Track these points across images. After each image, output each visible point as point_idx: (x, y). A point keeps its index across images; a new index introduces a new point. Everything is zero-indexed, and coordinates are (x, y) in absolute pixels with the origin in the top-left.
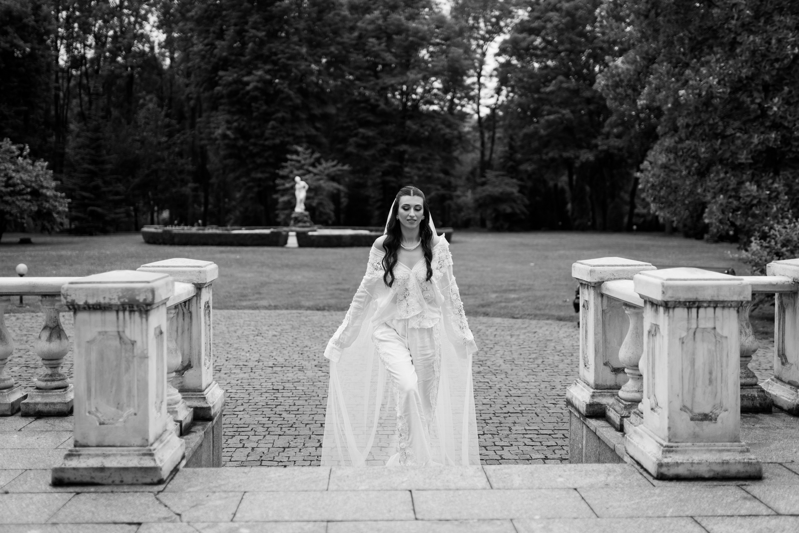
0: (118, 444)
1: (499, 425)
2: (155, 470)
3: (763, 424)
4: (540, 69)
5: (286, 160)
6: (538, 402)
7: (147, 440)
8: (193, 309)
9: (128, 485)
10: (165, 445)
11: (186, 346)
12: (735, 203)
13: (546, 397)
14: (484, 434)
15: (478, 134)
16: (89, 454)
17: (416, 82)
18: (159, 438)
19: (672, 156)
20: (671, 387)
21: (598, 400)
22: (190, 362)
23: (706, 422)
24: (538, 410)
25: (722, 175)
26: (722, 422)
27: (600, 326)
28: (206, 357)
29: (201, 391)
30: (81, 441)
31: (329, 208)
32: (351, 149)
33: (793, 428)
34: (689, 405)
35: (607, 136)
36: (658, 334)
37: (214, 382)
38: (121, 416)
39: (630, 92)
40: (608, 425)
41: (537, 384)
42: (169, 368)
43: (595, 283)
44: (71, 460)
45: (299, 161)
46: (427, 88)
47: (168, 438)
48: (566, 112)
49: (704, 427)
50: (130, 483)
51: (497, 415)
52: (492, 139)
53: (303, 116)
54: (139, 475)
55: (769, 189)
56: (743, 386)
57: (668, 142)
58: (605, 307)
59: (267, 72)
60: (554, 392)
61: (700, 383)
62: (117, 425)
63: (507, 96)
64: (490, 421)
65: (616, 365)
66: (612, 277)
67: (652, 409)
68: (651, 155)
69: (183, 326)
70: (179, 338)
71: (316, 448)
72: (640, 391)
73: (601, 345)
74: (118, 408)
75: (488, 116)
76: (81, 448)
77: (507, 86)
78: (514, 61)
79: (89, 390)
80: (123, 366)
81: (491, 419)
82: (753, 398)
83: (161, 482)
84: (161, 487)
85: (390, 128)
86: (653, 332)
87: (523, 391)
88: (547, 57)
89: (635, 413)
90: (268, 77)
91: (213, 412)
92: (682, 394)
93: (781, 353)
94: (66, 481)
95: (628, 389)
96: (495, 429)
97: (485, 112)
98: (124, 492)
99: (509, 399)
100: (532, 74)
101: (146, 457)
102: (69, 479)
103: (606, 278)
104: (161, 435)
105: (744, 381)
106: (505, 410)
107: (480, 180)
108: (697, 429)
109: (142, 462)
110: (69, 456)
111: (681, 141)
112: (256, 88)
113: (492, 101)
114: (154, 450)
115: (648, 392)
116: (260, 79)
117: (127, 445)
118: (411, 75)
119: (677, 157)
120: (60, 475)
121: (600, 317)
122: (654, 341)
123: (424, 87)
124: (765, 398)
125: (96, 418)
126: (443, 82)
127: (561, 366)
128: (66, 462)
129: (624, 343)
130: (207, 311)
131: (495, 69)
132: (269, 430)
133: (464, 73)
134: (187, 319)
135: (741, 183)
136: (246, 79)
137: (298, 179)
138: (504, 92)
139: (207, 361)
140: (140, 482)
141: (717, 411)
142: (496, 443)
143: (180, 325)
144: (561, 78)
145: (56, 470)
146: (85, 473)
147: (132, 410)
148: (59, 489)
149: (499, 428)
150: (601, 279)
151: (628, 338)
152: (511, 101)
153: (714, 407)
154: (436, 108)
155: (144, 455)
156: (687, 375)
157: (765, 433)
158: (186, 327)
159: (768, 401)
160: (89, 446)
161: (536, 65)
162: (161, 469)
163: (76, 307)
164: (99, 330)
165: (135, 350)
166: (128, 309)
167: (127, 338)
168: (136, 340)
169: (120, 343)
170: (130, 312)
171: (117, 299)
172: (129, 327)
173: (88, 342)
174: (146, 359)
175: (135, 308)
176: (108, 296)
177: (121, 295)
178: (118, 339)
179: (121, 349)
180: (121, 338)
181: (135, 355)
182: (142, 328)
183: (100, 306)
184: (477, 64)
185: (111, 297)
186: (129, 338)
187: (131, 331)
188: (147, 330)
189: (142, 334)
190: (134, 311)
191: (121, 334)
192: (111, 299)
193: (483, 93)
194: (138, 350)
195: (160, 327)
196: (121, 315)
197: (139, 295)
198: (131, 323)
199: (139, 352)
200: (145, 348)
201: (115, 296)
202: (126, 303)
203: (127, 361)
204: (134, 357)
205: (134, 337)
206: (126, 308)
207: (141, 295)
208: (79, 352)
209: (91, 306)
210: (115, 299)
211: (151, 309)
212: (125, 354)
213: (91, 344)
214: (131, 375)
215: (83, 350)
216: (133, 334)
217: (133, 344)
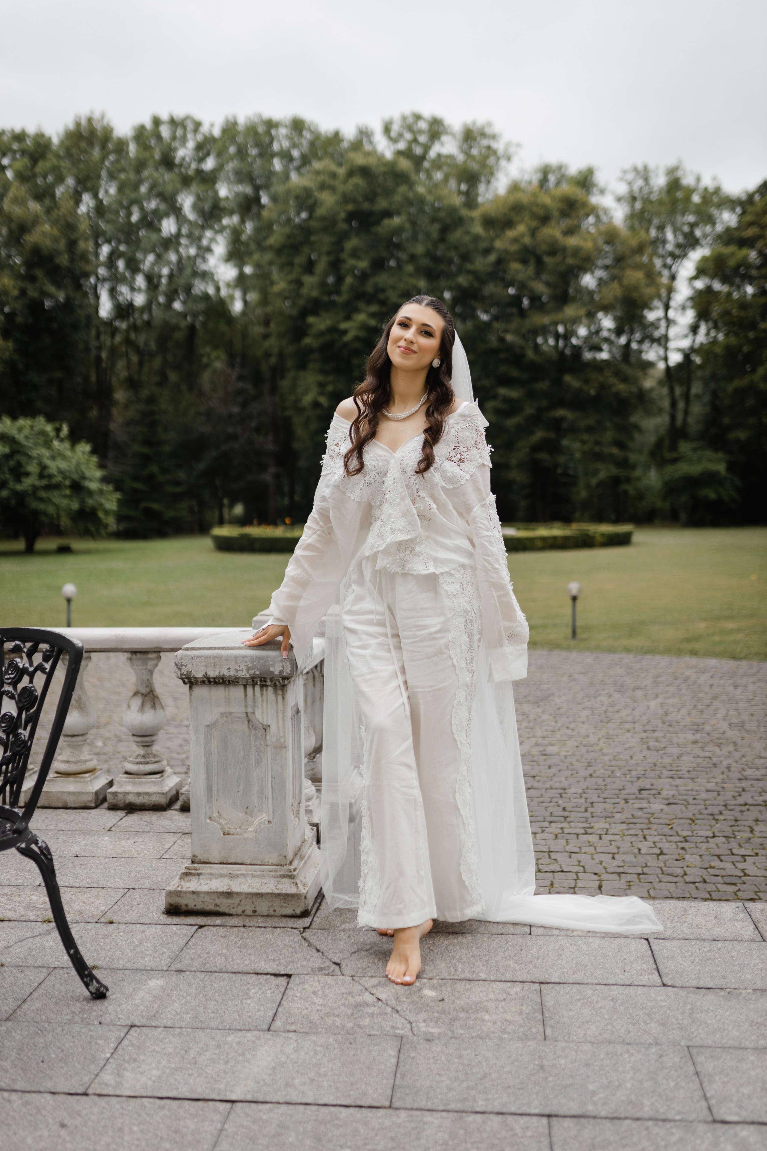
0: (248, 862)
2: (297, 896)
4: (754, 295)
7: (285, 857)
9: (263, 916)
10: (306, 862)
11: (318, 721)
14: (713, 836)
15: (665, 391)
16: (211, 874)
17: (577, 321)
18: (298, 853)
30: (201, 857)
38: (251, 824)
44: (190, 881)
46: (593, 328)
47: (309, 851)
50: (266, 914)
51: (729, 807)
52: (687, 396)
54: (277, 903)
62: (246, 836)
63: (706, 334)
64: (721, 817)
74: (246, 813)
75: (679, 366)
76: (200, 865)
77: (706, 321)
78: (717, 286)
79: (209, 788)
80: (253, 758)
81: (721, 813)
83: (305, 914)
84: (306, 921)
85: (543, 386)
94: (184, 908)
96: (729, 829)
97: (675, 358)
98: (259, 927)
99: (744, 784)
100: (742, 304)
101: (285, 880)
102: (187, 905)
104: (300, 849)
106: (740, 800)
107: (668, 455)
109: (280, 886)
110: (187, 874)
112: (354, 339)
113: (685, 343)
114: (295, 870)
116: (361, 326)
117: (259, 863)
118: (570, 311)
120: (175, 900)
123: (588, 328)
125: (219, 826)
126: (616, 319)
128: (183, 883)
131: (691, 299)
133: (647, 305)
136: (344, 325)
138: (702, 329)
140: (278, 913)
142: (734, 851)
145: (170, 894)
146: (207, 898)
147: (265, 817)
148: (176, 920)
149: (734, 828)
152: (714, 342)
154: (604, 355)
155: (283, 876)
160: (210, 863)
161: (749, 290)
162: (304, 896)
163: (193, 680)
164: (222, 710)
165: (268, 738)
166: (259, 683)
167: (258, 720)
168: (269, 724)
169: (249, 728)
170: (262, 686)
171: (245, 671)
172: (260, 706)
173: (208, 726)
174: (283, 750)
175: (269, 682)
176: (233, 666)
177: (250, 665)
178: (246, 722)
179: (250, 736)
180: (249, 721)
181: (269, 743)
182: (277, 709)
183: (223, 679)
184: (663, 292)
185: (238, 668)
186: (261, 721)
187: (263, 713)
188: (284, 711)
189: (277, 717)
190: (267, 686)
191: (249, 715)
192: (237, 671)
193: (672, 332)
194: (272, 736)
195: (297, 705)
196: (250, 689)
197: (273, 665)
198: (262, 701)
199: (274, 740)
200: (282, 735)
201: (243, 667)
202: (257, 677)
203: (258, 751)
204: (267, 746)
205: (267, 721)
206: (257, 682)
207: (277, 665)
208: (197, 739)
209: (212, 680)
210: (242, 671)
211: (289, 682)
212: (255, 742)
213: (211, 728)
214: (263, 770)
215: (202, 737)
216: (265, 717)
217: (265, 730)
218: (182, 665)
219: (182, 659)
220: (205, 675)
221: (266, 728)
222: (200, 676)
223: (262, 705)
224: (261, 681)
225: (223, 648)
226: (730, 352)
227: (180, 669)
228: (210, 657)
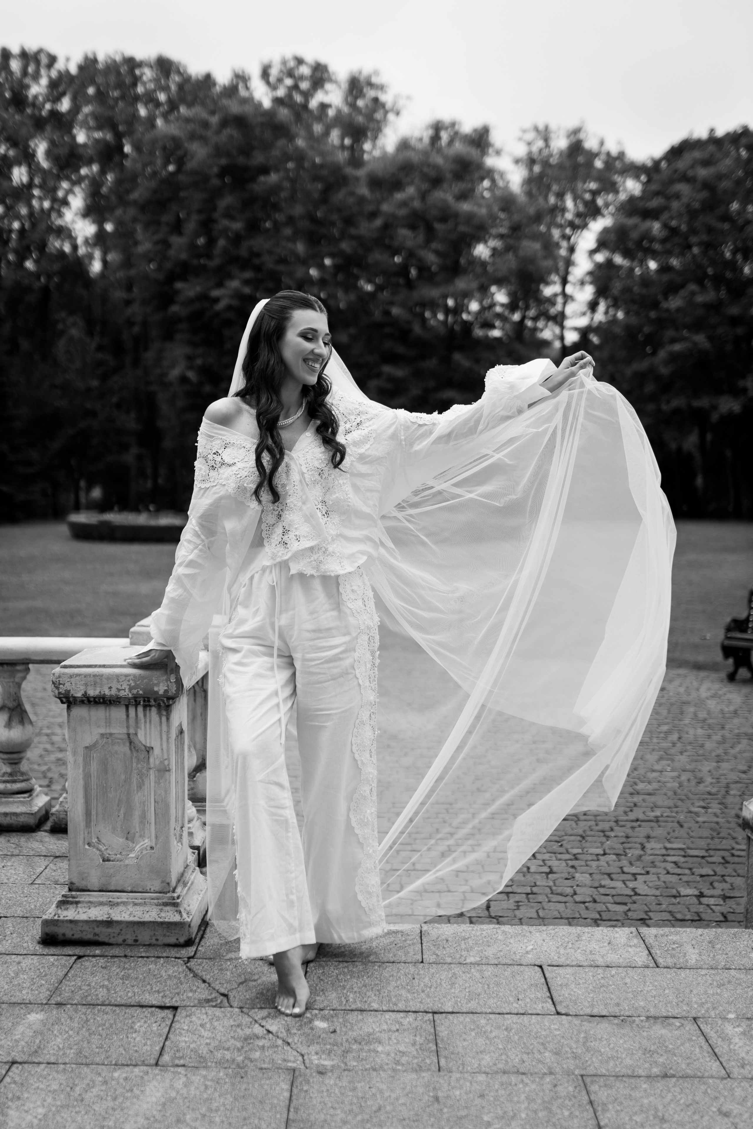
0: (129, 889)
1: (624, 840)
2: (180, 925)
4: (659, 271)
6: (679, 803)
7: (168, 884)
9: (145, 945)
10: (189, 889)
13: (690, 795)
14: (605, 854)
16: (90, 902)
17: (467, 295)
18: (181, 879)
24: (681, 817)
30: (79, 884)
38: (133, 850)
41: (675, 774)
44: (67, 909)
46: (486, 302)
47: (192, 877)
50: (147, 943)
51: (621, 823)
54: (159, 932)
59: (247, 282)
60: (701, 787)
62: (127, 862)
63: (606, 313)
64: (612, 834)
74: (127, 839)
75: (576, 345)
76: (78, 893)
77: (606, 298)
78: (618, 259)
79: (88, 813)
80: (135, 782)
81: (612, 830)
83: (189, 943)
84: (191, 950)
85: (430, 364)
87: (655, 785)
88: (669, 253)
94: (61, 938)
96: (621, 846)
97: (573, 337)
98: (142, 957)
99: (636, 799)
100: (646, 281)
101: (168, 908)
102: (64, 935)
104: (182, 875)
106: (632, 816)
109: (163, 914)
110: (64, 903)
113: (583, 322)
114: (178, 897)
117: (140, 890)
118: (461, 284)
120: (51, 929)
123: (481, 302)
125: (98, 852)
126: (510, 294)
127: (708, 745)
128: (60, 911)
131: (590, 273)
133: (544, 279)
136: (216, 293)
138: (602, 307)
140: (160, 942)
142: (626, 869)
144: (692, 286)
145: (46, 923)
146: (86, 927)
147: (147, 842)
148: (54, 950)
149: (626, 845)
152: (614, 321)
154: (496, 333)
155: (166, 904)
160: (89, 891)
161: (653, 265)
162: (189, 926)
163: (71, 699)
164: (103, 731)
165: (151, 760)
166: (142, 703)
167: (140, 742)
168: (152, 745)
169: (131, 749)
170: (145, 707)
171: (127, 690)
172: (143, 727)
173: (87, 747)
174: (167, 773)
175: (152, 702)
176: (115, 685)
177: (133, 684)
178: (128, 744)
179: (132, 758)
180: (131, 743)
181: (152, 766)
182: (161, 730)
183: (103, 698)
184: (561, 265)
185: (119, 687)
186: (144, 742)
187: (146, 734)
188: (168, 732)
189: (161, 738)
190: (150, 706)
191: (131, 736)
192: (119, 690)
193: (570, 309)
194: (155, 759)
195: (181, 725)
196: (132, 711)
197: (158, 685)
198: (145, 722)
199: (158, 762)
200: (166, 757)
201: (125, 686)
202: (140, 696)
203: (141, 774)
204: (150, 768)
205: (150, 742)
206: (140, 702)
207: (161, 684)
208: (75, 762)
209: (92, 699)
210: (124, 690)
211: (174, 703)
212: (137, 764)
213: (91, 750)
214: (146, 793)
215: (80, 759)
216: (148, 738)
217: (148, 752)
218: (60, 684)
219: (60, 676)
220: (85, 695)
221: (149, 750)
222: (79, 695)
223: (145, 726)
224: (144, 701)
225: (104, 666)
226: (632, 332)
227: (58, 688)
228: (90, 675)
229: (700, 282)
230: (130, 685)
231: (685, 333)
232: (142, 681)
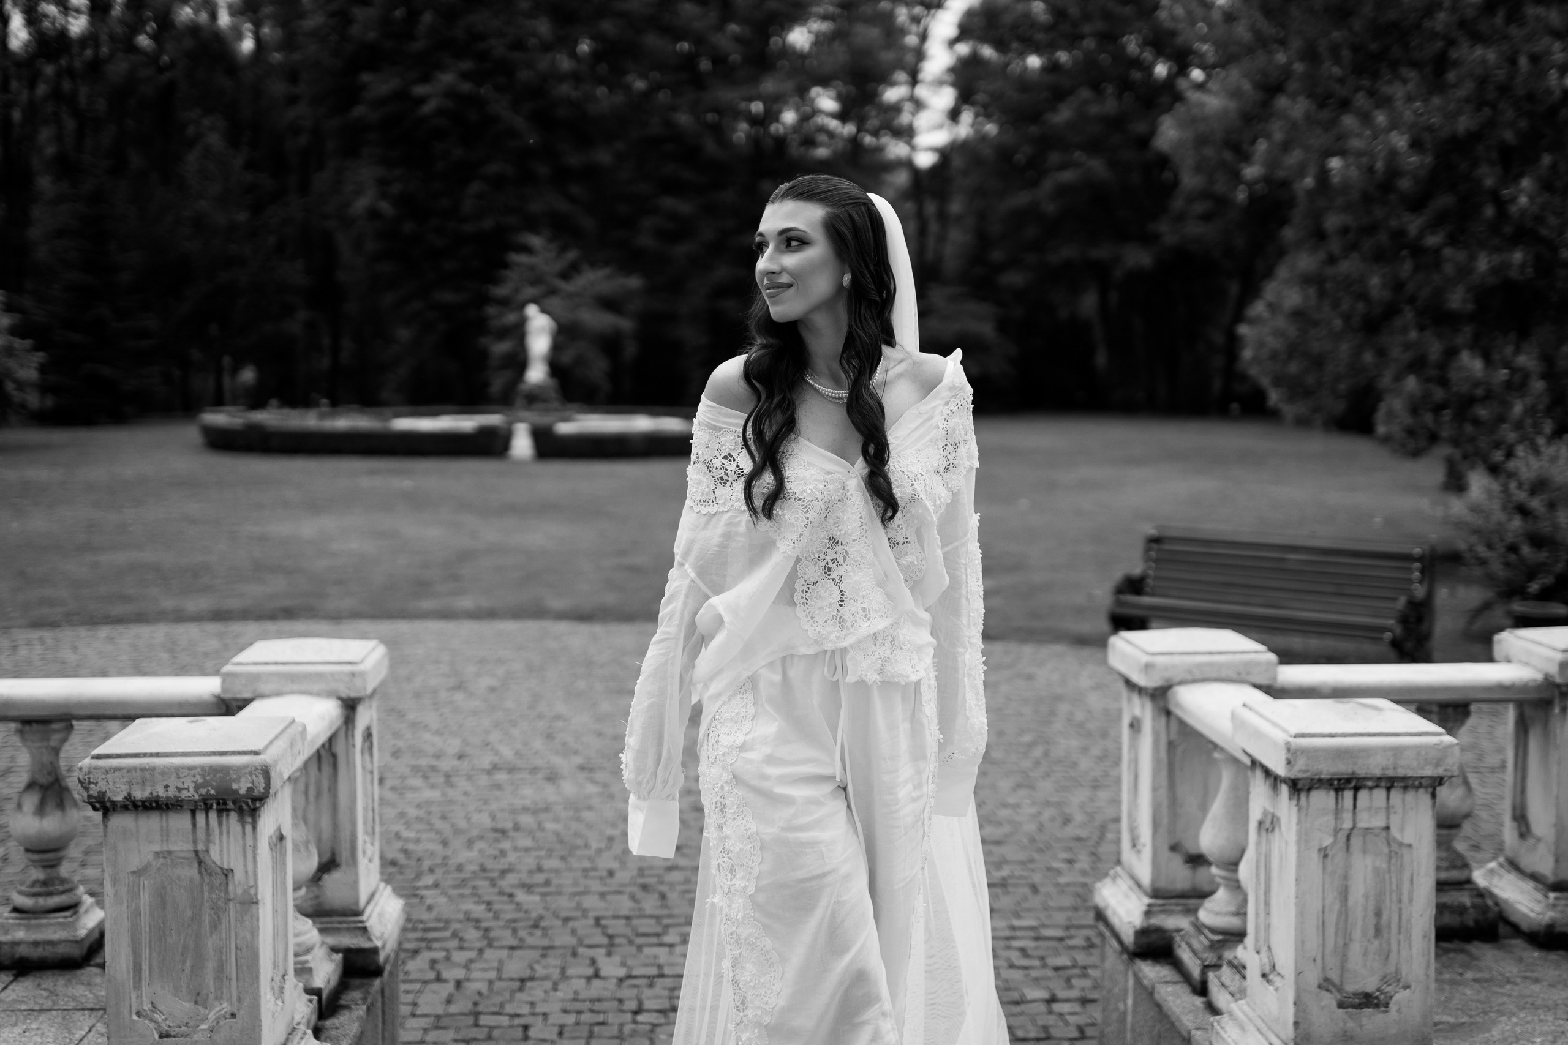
3: (1480, 970)
4: (1042, 70)
5: (506, 266)
8: (340, 748)
11: (325, 823)
12: (1439, 394)
17: (779, 100)
19: (1312, 291)
20: (1301, 944)
21: (1156, 921)
22: (333, 854)
23: (1368, 1011)
24: (1037, 878)
25: (1413, 335)
26: (1399, 1011)
27: (1164, 773)
28: (367, 839)
29: (358, 913)
31: (598, 368)
32: (645, 240)
33: (1536, 981)
34: (1334, 976)
35: (1181, 218)
36: (1277, 830)
37: (382, 885)
38: (204, 1019)
39: (1228, 156)
40: (1177, 977)
42: (295, 883)
43: (1156, 689)
45: (532, 268)
46: (805, 111)
48: (1097, 166)
49: (1365, 1021)
52: (943, 217)
53: (543, 170)
55: (1507, 365)
56: (1442, 886)
57: (1306, 261)
58: (1174, 736)
59: (465, 76)
61: (1357, 934)
62: (196, 1037)
63: (972, 125)
65: (1193, 851)
66: (1189, 677)
67: (1264, 976)
68: (1271, 290)
69: (318, 784)
70: (312, 808)
71: (589, 979)
72: (1241, 913)
73: (1165, 810)
74: (196, 1003)
75: (933, 170)
77: (972, 105)
78: (987, 52)
79: (137, 968)
80: (207, 919)
82: (1461, 910)
85: (727, 196)
86: (1268, 824)
88: (1055, 45)
89: (1231, 964)
90: (466, 87)
91: (382, 957)
92: (1323, 957)
93: (1518, 813)
95: (1217, 909)
97: (925, 160)
100: (1024, 83)
103: (1177, 679)
105: (1444, 875)
108: (1351, 1024)
111: (1332, 260)
112: (439, 112)
113: (941, 138)
115: (1257, 940)
116: (451, 94)
118: (769, 85)
119: (1322, 293)
121: (1163, 754)
122: (1269, 842)
123: (798, 111)
124: (1485, 909)
125: (152, 1025)
126: (840, 99)
129: (1210, 816)
130: (367, 744)
131: (949, 69)
132: (492, 934)
133: (885, 78)
134: (327, 769)
135: (1451, 353)
136: (420, 90)
137: (532, 310)
138: (967, 117)
139: (369, 846)
141: (1389, 989)
143: (312, 780)
144: (1085, 93)
147: (226, 1007)
150: (1168, 680)
151: (1218, 807)
152: (983, 136)
153: (1384, 979)
154: (821, 152)
156: (1332, 919)
157: (1483, 996)
158: (325, 784)
159: (1491, 915)
161: (1034, 62)
163: (108, 804)
164: (157, 848)
165: (231, 887)
166: (215, 806)
167: (214, 863)
168: (232, 867)
169: (200, 873)
170: (220, 812)
171: (191, 789)
172: (217, 841)
173: (134, 873)
174: (254, 906)
175: (231, 805)
176: (173, 783)
177: (200, 781)
178: (196, 865)
179: (202, 885)
180: (200, 863)
181: (232, 896)
182: (244, 844)
183: (157, 802)
184: (910, 58)
185: (180, 785)
186: (219, 863)
187: (221, 851)
188: (255, 847)
189: (245, 856)
190: (228, 810)
191: (201, 855)
192: (179, 790)
193: (922, 121)
194: (236, 888)
195: (279, 829)
196: (201, 818)
197: (238, 781)
198: (221, 833)
199: (239, 891)
200: (252, 883)
201: (189, 784)
202: (212, 797)
203: (215, 908)
204: (229, 900)
205: (229, 863)
206: (212, 806)
207: (243, 780)
208: (116, 894)
209: (140, 804)
210: (188, 789)
211: (263, 805)
212: (210, 893)
213: (140, 876)
214: (224, 935)
215: (124, 890)
216: (225, 857)
217: (226, 875)
218: (90, 783)
219: (89, 772)
220: (129, 797)
221: (227, 873)
222: (119, 798)
223: (220, 839)
224: (218, 804)
225: (157, 755)
226: (1004, 154)
227: (87, 789)
228: (135, 769)
229: (1096, 87)
230: (195, 782)
231: (1078, 155)
232: (214, 776)
